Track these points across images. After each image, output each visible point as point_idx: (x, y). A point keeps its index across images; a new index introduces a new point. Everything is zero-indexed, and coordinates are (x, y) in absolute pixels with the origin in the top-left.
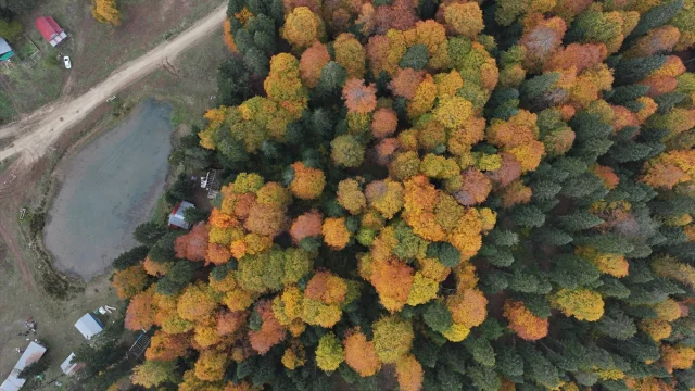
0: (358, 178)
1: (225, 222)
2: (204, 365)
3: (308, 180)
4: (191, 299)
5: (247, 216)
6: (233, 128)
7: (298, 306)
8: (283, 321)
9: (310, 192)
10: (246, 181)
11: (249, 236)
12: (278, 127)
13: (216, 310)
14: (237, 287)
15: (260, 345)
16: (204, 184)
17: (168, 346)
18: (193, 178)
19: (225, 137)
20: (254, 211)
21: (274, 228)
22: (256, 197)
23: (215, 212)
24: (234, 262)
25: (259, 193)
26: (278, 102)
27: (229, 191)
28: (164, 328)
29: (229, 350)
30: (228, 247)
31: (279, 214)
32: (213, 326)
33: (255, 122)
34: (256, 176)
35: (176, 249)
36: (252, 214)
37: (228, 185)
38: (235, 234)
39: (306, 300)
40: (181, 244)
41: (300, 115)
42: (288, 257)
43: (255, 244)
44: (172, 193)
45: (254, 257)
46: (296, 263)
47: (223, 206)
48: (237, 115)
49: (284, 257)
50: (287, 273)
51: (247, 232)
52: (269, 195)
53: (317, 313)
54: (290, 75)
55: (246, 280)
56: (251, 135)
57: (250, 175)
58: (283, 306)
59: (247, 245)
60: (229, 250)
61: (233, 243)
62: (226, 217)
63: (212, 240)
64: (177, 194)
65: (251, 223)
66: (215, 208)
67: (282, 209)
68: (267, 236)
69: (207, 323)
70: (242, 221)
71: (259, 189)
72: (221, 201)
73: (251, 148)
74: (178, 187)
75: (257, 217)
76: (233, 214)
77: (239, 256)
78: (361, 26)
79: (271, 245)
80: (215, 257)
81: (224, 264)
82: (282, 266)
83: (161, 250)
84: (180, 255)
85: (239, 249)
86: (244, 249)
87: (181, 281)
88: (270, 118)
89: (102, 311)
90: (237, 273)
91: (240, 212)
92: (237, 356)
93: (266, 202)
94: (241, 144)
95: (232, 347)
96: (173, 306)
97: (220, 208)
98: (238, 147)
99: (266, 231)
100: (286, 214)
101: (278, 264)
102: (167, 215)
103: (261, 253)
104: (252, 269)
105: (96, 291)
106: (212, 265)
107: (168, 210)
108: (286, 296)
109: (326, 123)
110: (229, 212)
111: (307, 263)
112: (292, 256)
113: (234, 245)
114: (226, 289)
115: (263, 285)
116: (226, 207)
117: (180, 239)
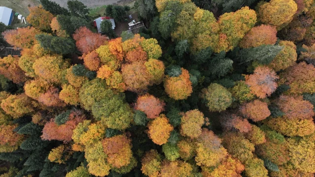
0: (207, 119)
1: (116, 50)
2: (13, 102)
3: (183, 87)
4: (49, 64)
5: (130, 63)
6: (184, 12)
7: (92, 141)
8: (74, 137)
9: (175, 93)
10: (153, 46)
11: (118, 73)
12: (204, 42)
13: (54, 84)
14: (78, 89)
15: (48, 134)
16: (131, 24)
17: (10, 69)
18: (130, 16)
19: (173, 10)
20: (137, 65)
21: (134, 86)
22: (147, 60)
23: (119, 40)
24: (94, 75)
25: (151, 60)
26: (220, 30)
27: (139, 39)
28: (20, 59)
29: (36, 110)
30: (101, 64)
31: (146, 83)
32: (43, 90)
33: (197, 24)
34: (160, 50)
35: (77, 31)
36: (134, 65)
37: (141, 36)
38: (113, 63)
39: (99, 145)
40: (83, 32)
41: (219, 51)
42: (121, 110)
43: (115, 81)
44: (113, 8)
45: (106, 87)
46: (121, 119)
47: (126, 42)
48: (193, 9)
49: (119, 107)
50: (110, 118)
51: (119, 70)
52: (154, 67)
53: (95, 160)
54: (245, 26)
55: (86, 93)
56: (186, 28)
57: (159, 46)
58: (85, 130)
59: (111, 76)
60: (100, 66)
61: (106, 66)
62: (120, 49)
63: (98, 50)
64: (114, 11)
65: (127, 69)
66: (121, 38)
67: (150, 82)
68: (126, 85)
69: (42, 85)
70: (125, 61)
71: (154, 58)
72: (128, 38)
73: (175, 35)
74: (118, 9)
75: (134, 71)
76: (125, 53)
77: (100, 75)
78: (304, 51)
79: (122, 91)
80: (88, 60)
81: (87, 69)
82: (113, 111)
83: (69, 22)
84: (75, 37)
85: (104, 72)
86: (106, 76)
87: (57, 49)
88: (208, 32)
89: (19, 17)
90: (87, 82)
91: (130, 56)
92: (35, 119)
93: (149, 69)
94: (174, 26)
95: (40, 110)
96: (39, 55)
97: (123, 41)
98: (171, 25)
99: (129, 82)
100: (148, 87)
101: (112, 107)
102: (100, 16)
103: (112, 89)
104: (97, 92)
105: (29, 6)
106: (82, 62)
107: (103, 15)
108: (93, 128)
109: (224, 71)
110: (124, 49)
111: (126, 125)
112: (124, 113)
113: (105, 68)
114: (72, 83)
115: (90, 106)
116: (126, 44)
117: (85, 29)
